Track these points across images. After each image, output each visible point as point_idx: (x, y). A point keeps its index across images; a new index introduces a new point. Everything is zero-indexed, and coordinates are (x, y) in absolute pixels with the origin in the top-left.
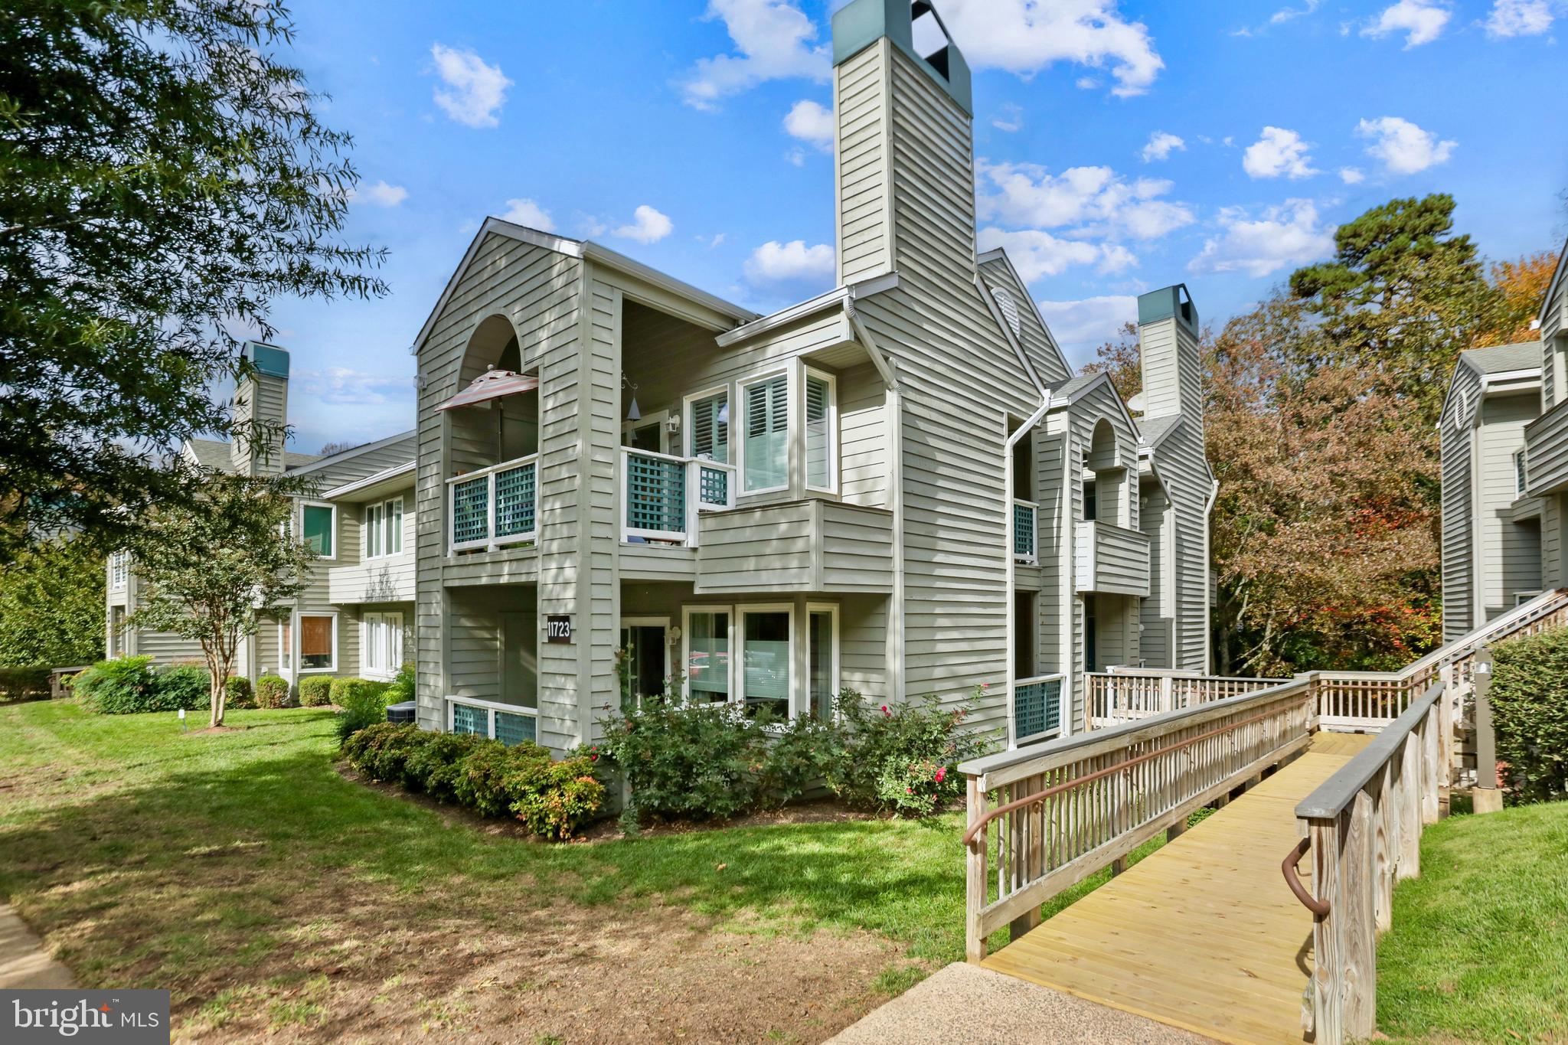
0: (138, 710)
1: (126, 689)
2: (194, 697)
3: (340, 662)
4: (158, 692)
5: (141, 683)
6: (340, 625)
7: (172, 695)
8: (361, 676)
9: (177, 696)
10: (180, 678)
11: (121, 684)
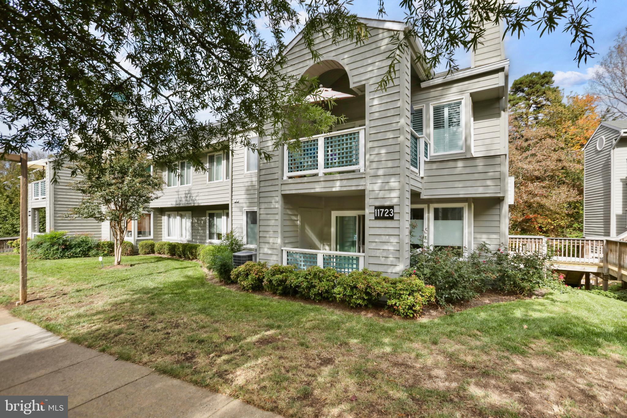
0: (62, 257)
1: (56, 247)
2: (88, 251)
3: (154, 234)
4: (72, 248)
5: (63, 244)
6: (154, 217)
7: (79, 250)
8: (163, 240)
9: (81, 250)
10: (82, 242)
11: (53, 245)
